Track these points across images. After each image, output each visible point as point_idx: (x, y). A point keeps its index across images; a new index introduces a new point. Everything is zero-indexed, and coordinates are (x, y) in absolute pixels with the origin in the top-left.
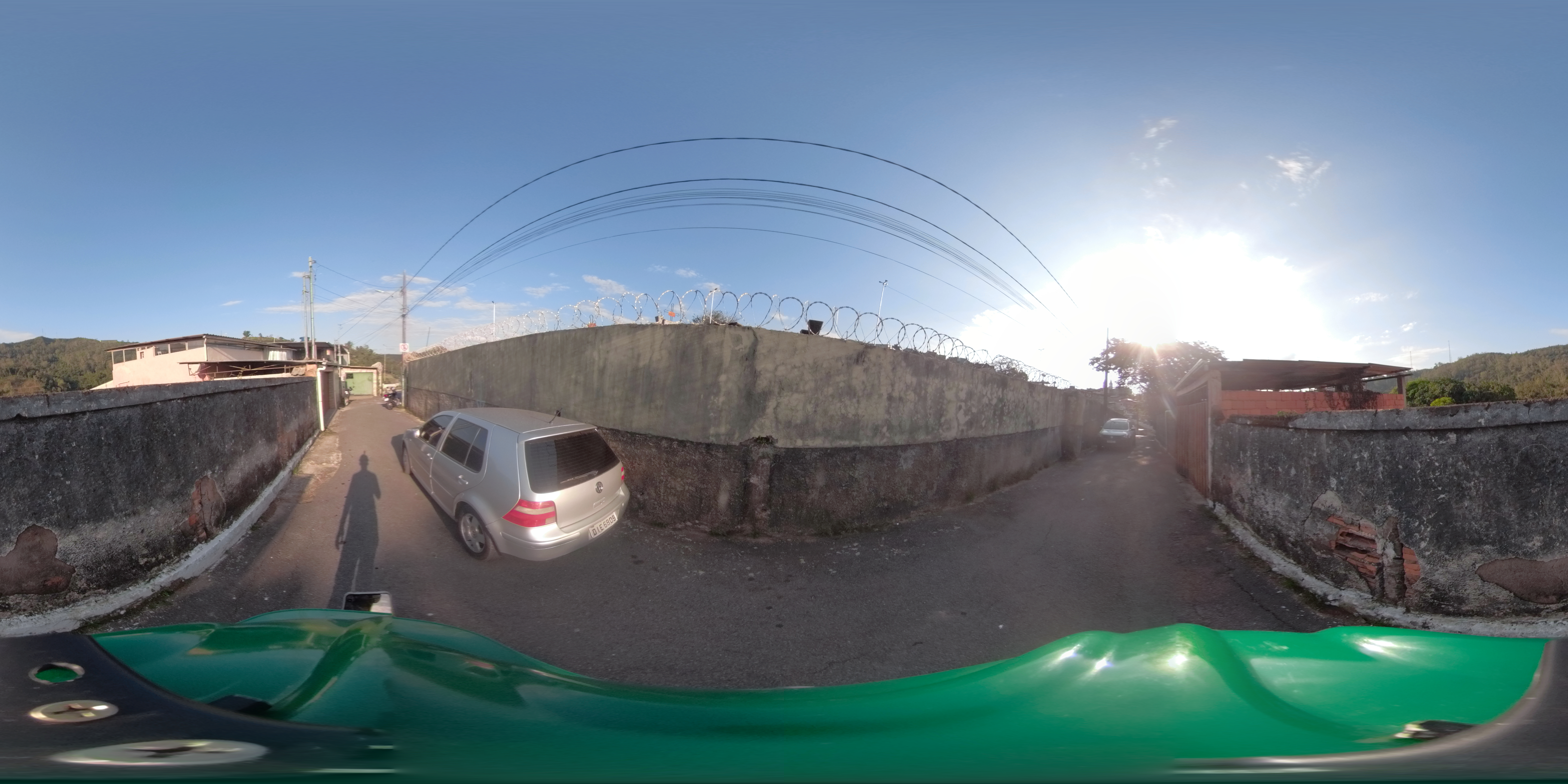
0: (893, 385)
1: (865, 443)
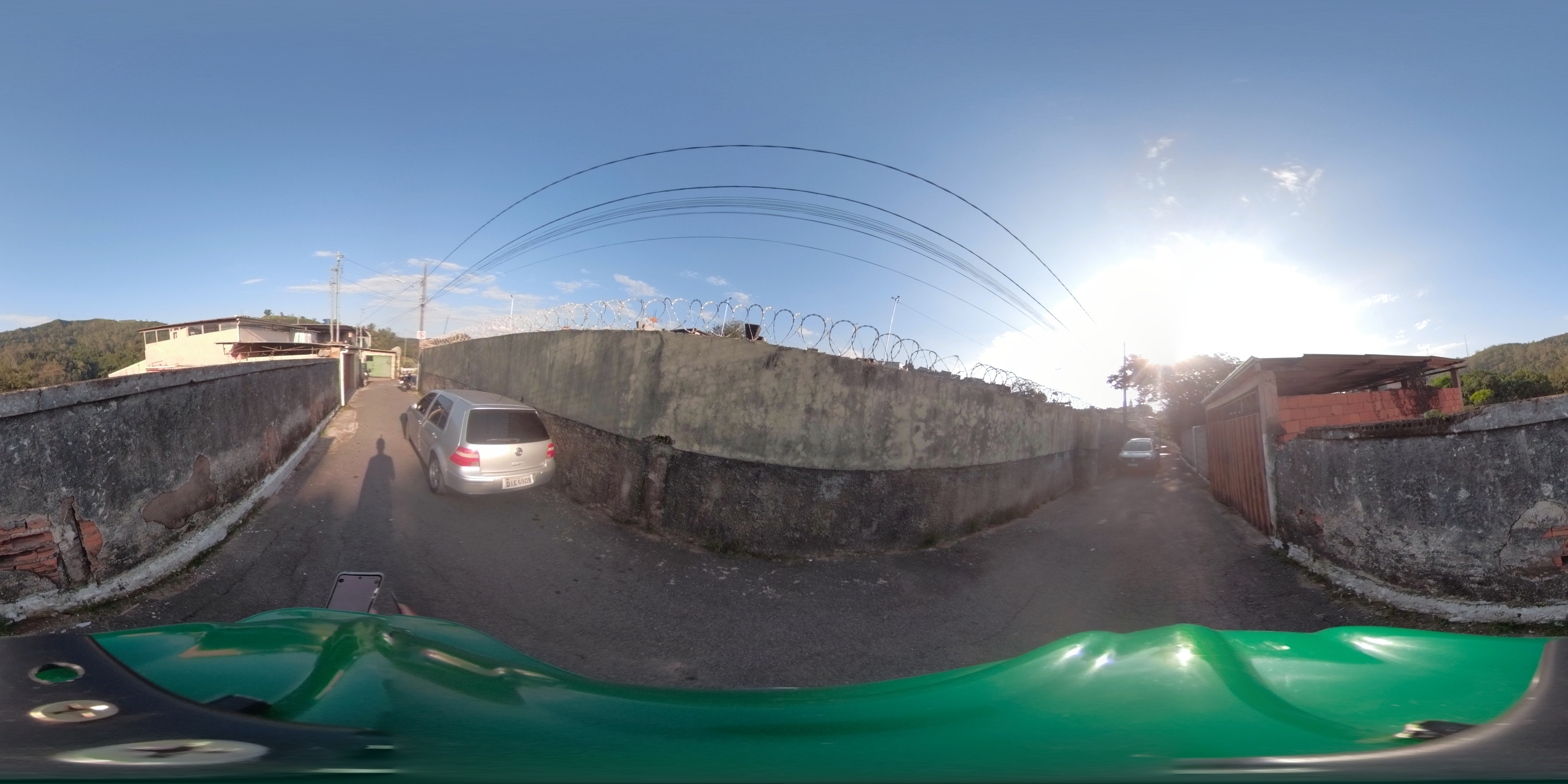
0: (813, 395)
1: (771, 459)
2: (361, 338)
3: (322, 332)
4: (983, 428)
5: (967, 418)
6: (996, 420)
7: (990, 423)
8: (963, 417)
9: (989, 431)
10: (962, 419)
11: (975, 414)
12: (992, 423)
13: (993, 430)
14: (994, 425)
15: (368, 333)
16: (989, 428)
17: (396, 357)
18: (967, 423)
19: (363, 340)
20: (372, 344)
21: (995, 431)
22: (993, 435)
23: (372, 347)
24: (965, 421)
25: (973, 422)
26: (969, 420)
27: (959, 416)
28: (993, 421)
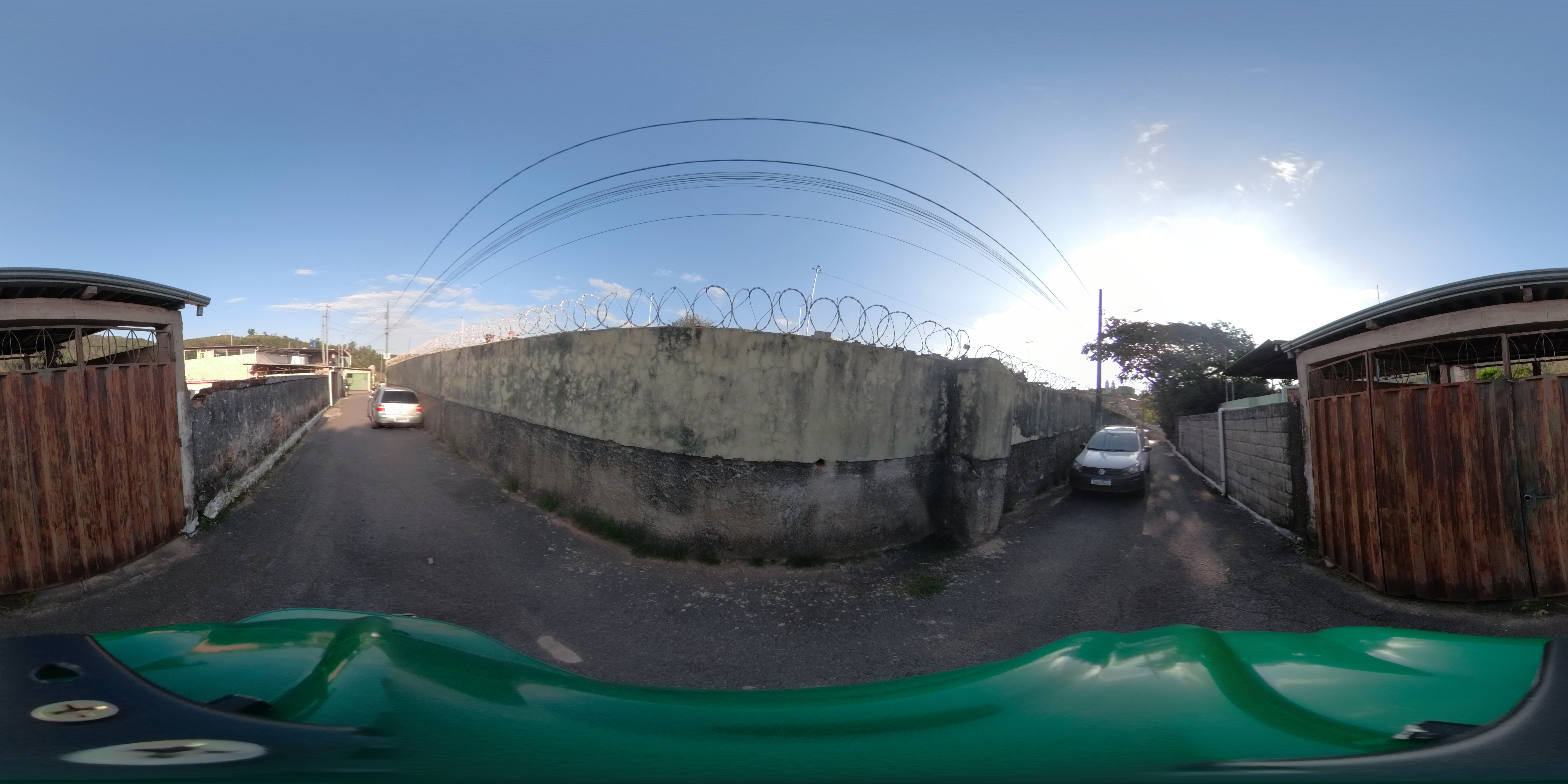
2: (342, 358)
3: (313, 354)
4: (557, 382)
5: (538, 371)
6: (578, 370)
7: (569, 376)
8: (534, 370)
9: (567, 386)
10: (533, 372)
11: (546, 365)
12: (572, 375)
13: (574, 385)
14: (576, 378)
15: (348, 353)
16: (567, 381)
17: (371, 374)
18: (539, 376)
19: (345, 359)
20: (352, 363)
21: (578, 387)
22: (574, 392)
23: (352, 366)
24: (536, 374)
25: (545, 375)
26: (541, 372)
27: (531, 370)
28: (574, 372)
